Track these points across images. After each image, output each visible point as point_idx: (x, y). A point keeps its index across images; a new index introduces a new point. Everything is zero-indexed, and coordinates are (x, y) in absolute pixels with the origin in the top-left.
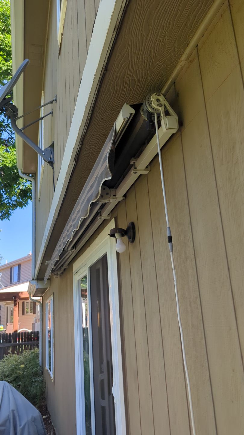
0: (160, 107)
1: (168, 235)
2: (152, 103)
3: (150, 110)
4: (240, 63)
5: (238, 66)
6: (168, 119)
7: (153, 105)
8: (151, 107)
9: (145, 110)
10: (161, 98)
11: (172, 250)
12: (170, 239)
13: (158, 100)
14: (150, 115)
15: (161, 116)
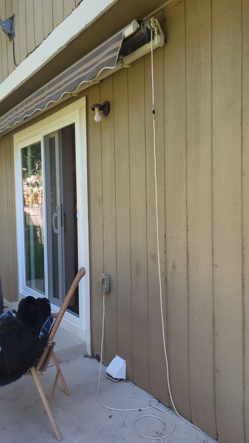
0: (156, 27)
1: (153, 110)
2: (151, 23)
3: (149, 27)
4: (212, 20)
5: (211, 21)
6: (160, 37)
7: (152, 24)
8: (150, 26)
9: (145, 26)
10: (157, 21)
11: (154, 118)
12: (154, 112)
13: (155, 22)
14: (148, 31)
15: (155, 33)
